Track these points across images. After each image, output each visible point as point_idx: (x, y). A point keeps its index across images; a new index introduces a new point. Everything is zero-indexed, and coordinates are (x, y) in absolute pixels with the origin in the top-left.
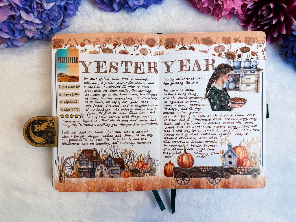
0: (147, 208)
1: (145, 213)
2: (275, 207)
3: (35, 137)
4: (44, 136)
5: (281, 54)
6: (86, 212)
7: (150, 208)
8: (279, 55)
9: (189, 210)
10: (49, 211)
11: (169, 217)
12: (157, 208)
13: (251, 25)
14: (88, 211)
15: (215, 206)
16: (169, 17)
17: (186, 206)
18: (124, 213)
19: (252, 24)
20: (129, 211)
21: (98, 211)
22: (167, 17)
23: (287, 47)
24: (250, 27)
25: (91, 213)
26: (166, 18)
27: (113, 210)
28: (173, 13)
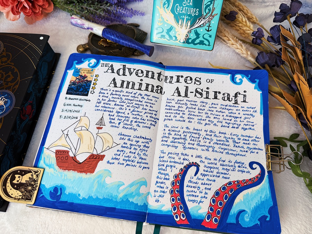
4: (22, 190)
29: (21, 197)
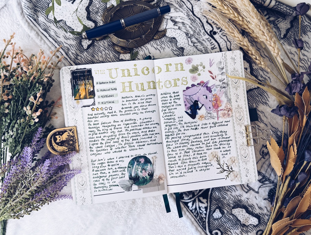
29: (67, 150)
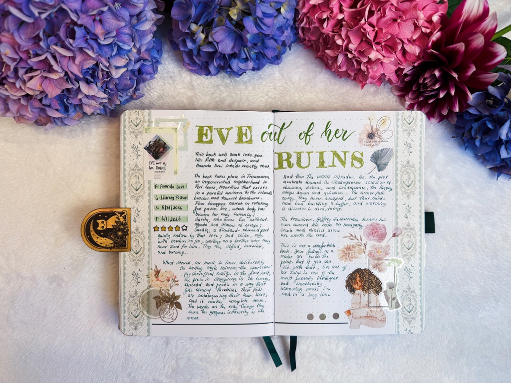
0: (256, 362)
1: (252, 369)
2: (444, 361)
3: (98, 238)
4: (112, 236)
5: (454, 137)
6: (164, 367)
7: (259, 362)
8: (451, 138)
9: (316, 365)
10: (110, 366)
11: (287, 375)
12: (270, 362)
13: (410, 96)
14: (168, 365)
15: (355, 360)
16: (289, 84)
17: (312, 359)
18: (221, 368)
19: (412, 94)
20: (228, 366)
21: (182, 366)
22: (286, 83)
23: (464, 128)
24: (409, 98)
25: (173, 368)
26: (286, 85)
27: (205, 364)
28: (296, 78)
